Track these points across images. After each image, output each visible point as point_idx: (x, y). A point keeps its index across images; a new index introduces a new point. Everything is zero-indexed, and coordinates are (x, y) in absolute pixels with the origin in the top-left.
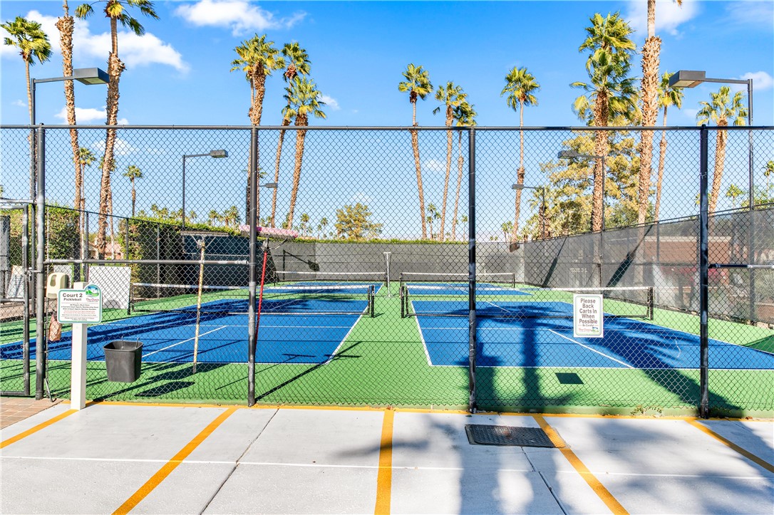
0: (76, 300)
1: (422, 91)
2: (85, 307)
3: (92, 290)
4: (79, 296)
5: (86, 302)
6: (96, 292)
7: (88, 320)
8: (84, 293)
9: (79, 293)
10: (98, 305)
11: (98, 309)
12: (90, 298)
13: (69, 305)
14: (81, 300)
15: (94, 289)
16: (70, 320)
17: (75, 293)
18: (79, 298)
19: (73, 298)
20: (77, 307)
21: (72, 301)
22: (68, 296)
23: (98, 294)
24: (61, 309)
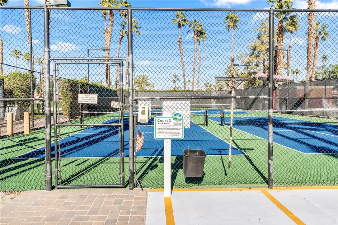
0: (166, 123)
1: (184, 23)
2: (173, 128)
3: (177, 117)
4: (168, 121)
5: (173, 125)
6: (180, 118)
7: (175, 137)
8: (172, 119)
9: (168, 119)
10: (182, 127)
11: (181, 130)
12: (176, 122)
13: (162, 127)
14: (170, 123)
15: (178, 116)
16: (163, 137)
17: (166, 119)
18: (168, 122)
19: (165, 122)
20: (167, 128)
21: (164, 125)
22: (161, 121)
23: (181, 119)
24: (157, 130)
